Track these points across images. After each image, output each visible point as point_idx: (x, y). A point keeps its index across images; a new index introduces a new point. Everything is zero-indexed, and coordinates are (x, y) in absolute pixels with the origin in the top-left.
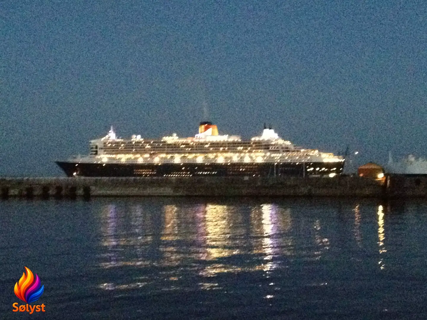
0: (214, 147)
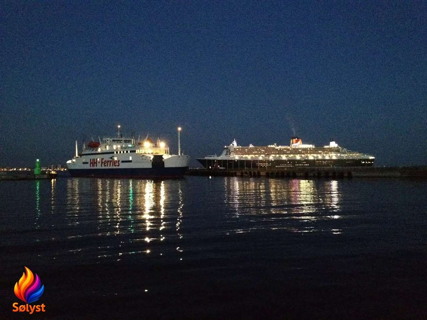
0: (304, 151)
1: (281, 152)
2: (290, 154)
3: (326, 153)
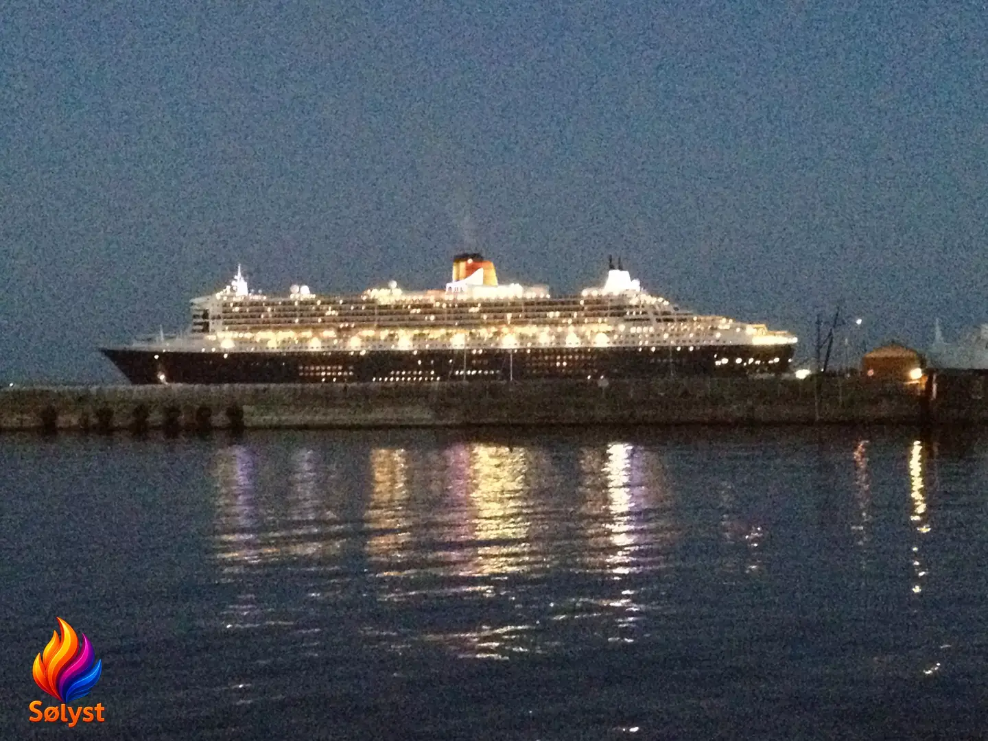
1: (400, 318)
2: (432, 326)
3: (576, 323)
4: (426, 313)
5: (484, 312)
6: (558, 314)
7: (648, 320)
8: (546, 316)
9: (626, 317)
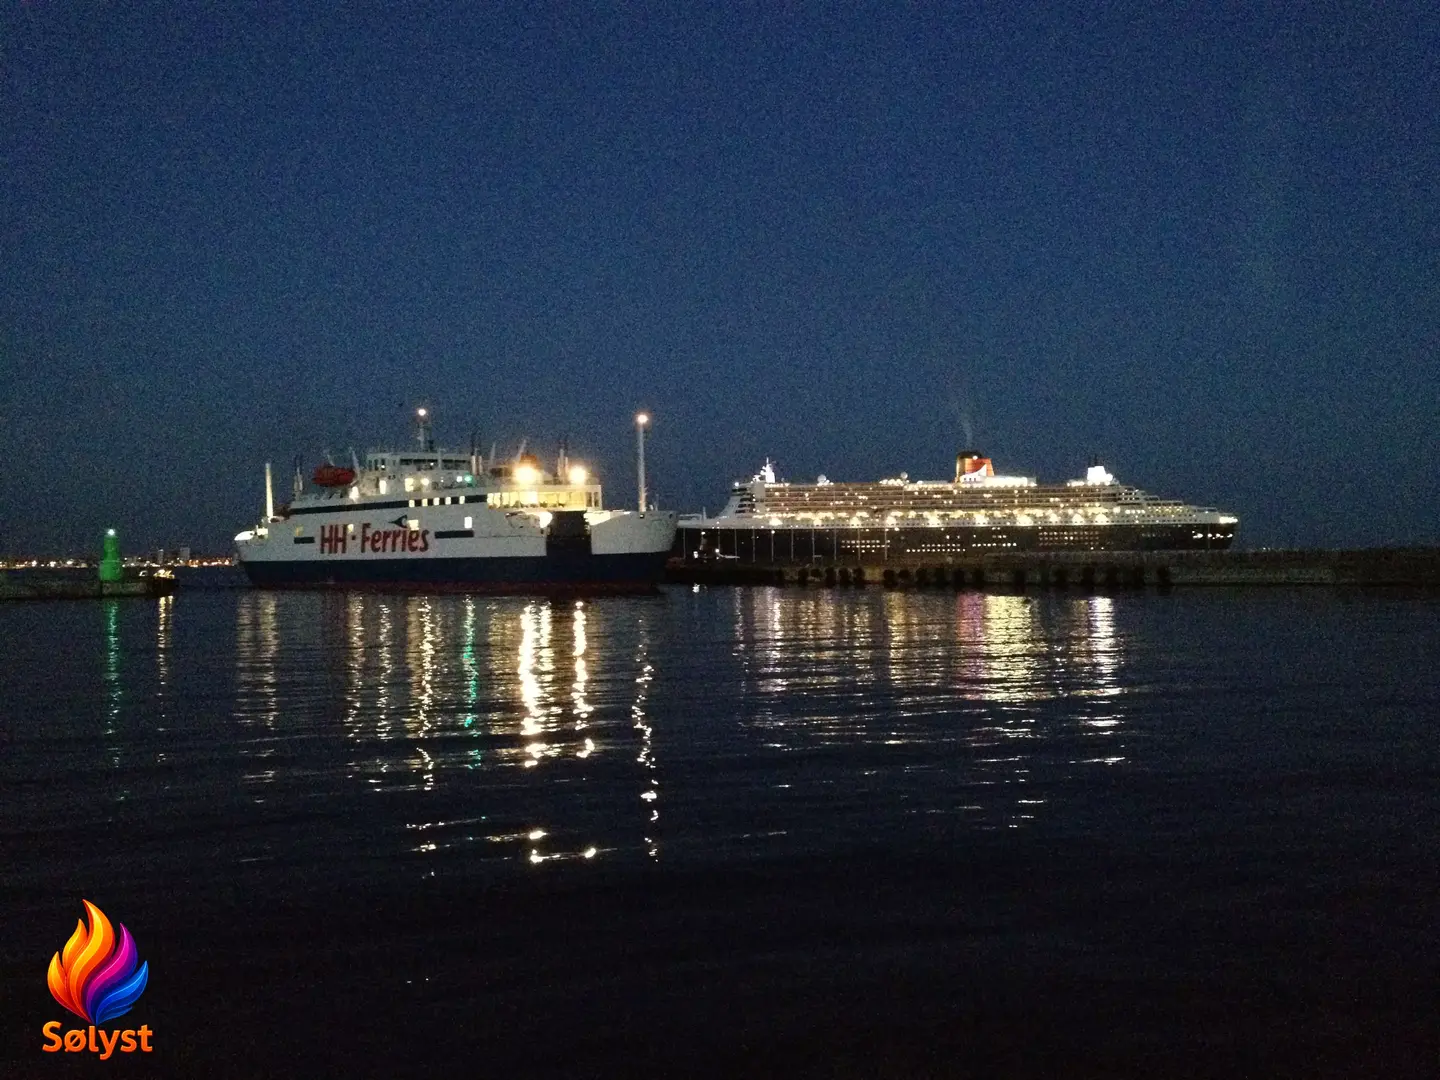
0: (1001, 497)
1: (924, 502)
2: (952, 508)
3: (1076, 506)
4: (945, 499)
5: (996, 498)
6: (1057, 499)
7: (1138, 504)
8: (1048, 501)
9: (1120, 502)
